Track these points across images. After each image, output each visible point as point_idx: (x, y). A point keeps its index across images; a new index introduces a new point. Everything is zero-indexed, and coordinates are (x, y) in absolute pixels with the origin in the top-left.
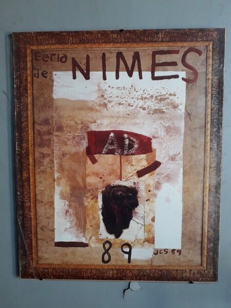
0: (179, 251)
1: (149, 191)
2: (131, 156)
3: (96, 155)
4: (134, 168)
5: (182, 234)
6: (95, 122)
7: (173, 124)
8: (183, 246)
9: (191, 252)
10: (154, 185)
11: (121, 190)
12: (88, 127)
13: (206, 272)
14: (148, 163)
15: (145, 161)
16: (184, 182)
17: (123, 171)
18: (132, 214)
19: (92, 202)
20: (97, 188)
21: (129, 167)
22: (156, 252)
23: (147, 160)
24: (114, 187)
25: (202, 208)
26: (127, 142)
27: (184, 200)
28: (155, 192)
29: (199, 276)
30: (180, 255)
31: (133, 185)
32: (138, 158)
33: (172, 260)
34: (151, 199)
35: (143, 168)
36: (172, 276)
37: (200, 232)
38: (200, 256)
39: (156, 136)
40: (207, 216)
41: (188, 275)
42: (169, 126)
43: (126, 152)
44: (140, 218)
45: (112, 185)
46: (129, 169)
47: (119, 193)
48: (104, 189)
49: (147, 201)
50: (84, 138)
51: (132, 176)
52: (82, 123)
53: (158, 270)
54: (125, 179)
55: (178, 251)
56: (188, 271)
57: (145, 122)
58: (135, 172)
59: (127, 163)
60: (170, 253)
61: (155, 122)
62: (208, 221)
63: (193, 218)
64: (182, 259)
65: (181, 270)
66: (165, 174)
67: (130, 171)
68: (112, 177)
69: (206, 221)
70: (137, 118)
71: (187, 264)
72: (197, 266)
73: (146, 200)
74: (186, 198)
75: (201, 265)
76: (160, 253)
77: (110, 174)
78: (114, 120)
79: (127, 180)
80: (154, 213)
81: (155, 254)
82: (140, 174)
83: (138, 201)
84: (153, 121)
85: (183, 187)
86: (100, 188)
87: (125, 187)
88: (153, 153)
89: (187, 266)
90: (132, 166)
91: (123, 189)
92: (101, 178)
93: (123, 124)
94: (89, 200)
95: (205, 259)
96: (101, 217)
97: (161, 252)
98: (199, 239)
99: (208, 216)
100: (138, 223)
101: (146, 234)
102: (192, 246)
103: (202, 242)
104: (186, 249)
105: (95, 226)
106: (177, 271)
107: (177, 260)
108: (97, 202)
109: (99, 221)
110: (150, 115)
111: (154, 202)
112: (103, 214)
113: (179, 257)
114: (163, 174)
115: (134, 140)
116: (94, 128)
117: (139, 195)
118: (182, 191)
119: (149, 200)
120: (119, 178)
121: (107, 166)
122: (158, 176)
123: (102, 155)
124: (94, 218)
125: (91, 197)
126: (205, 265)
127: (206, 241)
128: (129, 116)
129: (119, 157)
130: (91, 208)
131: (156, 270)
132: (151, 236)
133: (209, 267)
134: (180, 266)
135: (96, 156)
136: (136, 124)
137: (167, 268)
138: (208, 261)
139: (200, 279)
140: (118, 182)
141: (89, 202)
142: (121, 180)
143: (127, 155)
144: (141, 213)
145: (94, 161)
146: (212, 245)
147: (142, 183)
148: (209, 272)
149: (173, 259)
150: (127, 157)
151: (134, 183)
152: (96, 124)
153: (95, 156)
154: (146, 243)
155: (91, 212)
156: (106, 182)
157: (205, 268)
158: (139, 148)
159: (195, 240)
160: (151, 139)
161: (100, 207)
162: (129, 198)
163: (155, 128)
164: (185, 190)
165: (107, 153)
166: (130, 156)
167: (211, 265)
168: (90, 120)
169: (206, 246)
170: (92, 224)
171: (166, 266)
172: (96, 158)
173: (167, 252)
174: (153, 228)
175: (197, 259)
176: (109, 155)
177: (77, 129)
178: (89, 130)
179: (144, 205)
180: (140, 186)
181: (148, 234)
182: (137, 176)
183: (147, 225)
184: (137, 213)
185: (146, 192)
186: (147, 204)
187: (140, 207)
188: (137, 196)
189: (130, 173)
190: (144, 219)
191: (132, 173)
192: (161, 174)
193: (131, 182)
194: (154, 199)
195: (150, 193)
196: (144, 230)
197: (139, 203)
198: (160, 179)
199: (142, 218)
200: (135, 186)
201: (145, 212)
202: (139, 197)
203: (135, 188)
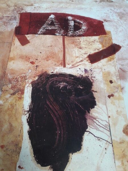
1: (111, 82)
2: (79, 38)
3: (29, 35)
4: (83, 51)
6: (32, 5)
7: (124, 11)
10: (117, 73)
11: (64, 81)
12: (22, 9)
14: (103, 46)
15: (98, 43)
17: (67, 56)
18: (85, 120)
19: (12, 100)
20: (25, 76)
21: (76, 50)
23: (101, 43)
24: (54, 76)
26: (72, 23)
28: (120, 83)
31: (84, 74)
32: (88, 39)
34: (116, 94)
35: (97, 51)
39: (107, 20)
42: (121, 13)
43: (70, 33)
44: (101, 129)
45: (50, 72)
46: (77, 52)
47: (62, 85)
48: (37, 78)
49: (109, 97)
50: (15, 18)
51: (82, 61)
52: (15, 6)
54: (71, 66)
57: (92, 8)
58: (86, 56)
59: (73, 45)
61: (103, 8)
67: (77, 55)
68: (50, 62)
70: (83, 4)
73: (107, 95)
77: (47, 58)
78: (55, 5)
79: (73, 66)
80: (126, 118)
82: (94, 58)
83: (94, 98)
84: (102, 7)
86: (30, 77)
87: (71, 76)
88: (107, 35)
90: (80, 48)
91: (68, 79)
92: (32, 63)
93: (66, 8)
94: (8, 96)
96: (26, 128)
100: (99, 139)
105: (12, 147)
108: (20, 98)
109: (21, 136)
110: (97, 3)
111: (122, 98)
112: (29, 122)
115: (82, 22)
116: (29, 10)
117: (94, 88)
119: (112, 95)
120: (61, 64)
121: (42, 48)
122: (120, 62)
123: (37, 35)
124: (11, 129)
125: (12, 91)
128: (73, 2)
129: (61, 39)
130: (9, 109)
135: (29, 37)
136: (82, 9)
140: (59, 70)
141: (7, 99)
142: (65, 66)
143: (73, 36)
144: (102, 117)
145: (24, 42)
147: (97, 70)
150: (73, 38)
151: (86, 71)
152: (33, 7)
153: (26, 36)
155: (7, 117)
156: (40, 69)
158: (88, 30)
160: (103, 22)
161: (27, 108)
162: (78, 93)
163: (105, 13)
165: (44, 34)
166: (77, 38)
168: (27, 3)
170: (5, 143)
172: (28, 39)
176: (48, 36)
177: (9, 11)
178: (23, 11)
179: (106, 105)
180: (94, 75)
181: (123, 164)
182: (89, 61)
183: (117, 141)
184: (95, 119)
185: (106, 84)
186: (111, 103)
187: (99, 107)
188: (92, 89)
189: (78, 57)
190: (109, 130)
191: (81, 57)
192: (124, 59)
193: (80, 69)
194: (121, 94)
195: (112, 85)
196: (114, 153)
197: (96, 100)
198: (123, 65)
199: (106, 128)
200: (86, 75)
201: (109, 117)
202: (96, 92)
203: (87, 77)
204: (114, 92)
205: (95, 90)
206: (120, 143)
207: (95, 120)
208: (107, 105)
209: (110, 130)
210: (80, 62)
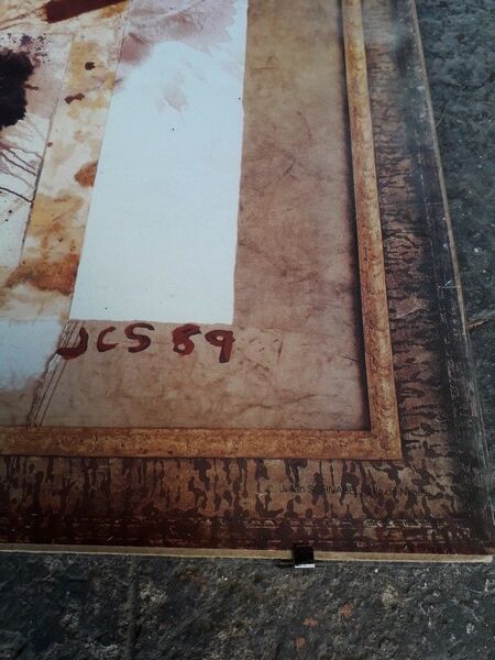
0: (222, 340)
1: (89, 66)
5: (241, 243)
8: (243, 308)
9: (293, 342)
10: (117, 46)
13: (403, 474)
16: (253, 39)
22: (75, 339)
25: (341, 132)
27: (249, 99)
28: (119, 69)
29: (353, 504)
30: (224, 358)
31: (15, 47)
33: (172, 394)
34: (92, 96)
36: (160, 505)
37: (341, 237)
38: (354, 370)
40: (370, 163)
41: (280, 502)
44: (15, 170)
49: (69, 100)
51: (23, 16)
53: (68, 458)
55: (212, 337)
56: (275, 465)
58: (40, 4)
60: (162, 348)
62: (379, 186)
63: (297, 171)
64: (236, 385)
65: (227, 461)
66: (171, 13)
67: (14, 3)
69: (371, 185)
71: (270, 418)
72: (337, 430)
73: (63, 96)
74: (263, 92)
75: (367, 425)
76: (102, 347)
80: (97, 147)
81: (67, 352)
85: (247, 56)
89: (274, 431)
95: (387, 388)
97: (107, 340)
98: (337, 269)
99: (379, 166)
101: (32, 242)
102: (301, 309)
103: (356, 289)
104: (266, 326)
106: (201, 463)
107: (209, 387)
111: (107, 105)
113: (217, 370)
114: (162, 11)
117: (33, 81)
118: (242, 68)
119: (80, 97)
122: (138, 20)
126: (391, 426)
127: (377, 280)
131: (51, 458)
132: (58, 251)
133: (419, 437)
134: (222, 432)
137: (132, 447)
138: (412, 402)
139: (370, 530)
144: (26, 145)
146: (417, 304)
147: (60, 39)
148: (425, 477)
149: (178, 386)
151: (26, 40)
154: (21, 289)
157: (396, 444)
159: (313, 276)
164: (259, 65)
167: (429, 430)
169: (381, 310)
171: (126, 431)
173: (145, 342)
174: (81, 212)
175: (336, 387)
179: (50, 118)
180: (47, 50)
181: (45, 244)
182: (45, 17)
183: (49, 197)
184: (7, 148)
185: (73, 71)
186: (69, 114)
187: (29, 122)
188: (26, 83)
189: (15, 7)
190: (36, 172)
191: (25, 7)
192: (152, 12)
193: (9, 35)
194: (107, 95)
195: (90, 72)
196: (28, 223)
197: (27, 108)
198: (144, 26)
199: (30, 169)
200: (24, 49)
201: (50, 145)
202: (36, 88)
203: (24, 56)
204: (88, 90)
205: (33, 85)
206: (56, 201)
207: (5, 152)
208: (56, 118)
209: (40, 172)
210: (16, 18)
